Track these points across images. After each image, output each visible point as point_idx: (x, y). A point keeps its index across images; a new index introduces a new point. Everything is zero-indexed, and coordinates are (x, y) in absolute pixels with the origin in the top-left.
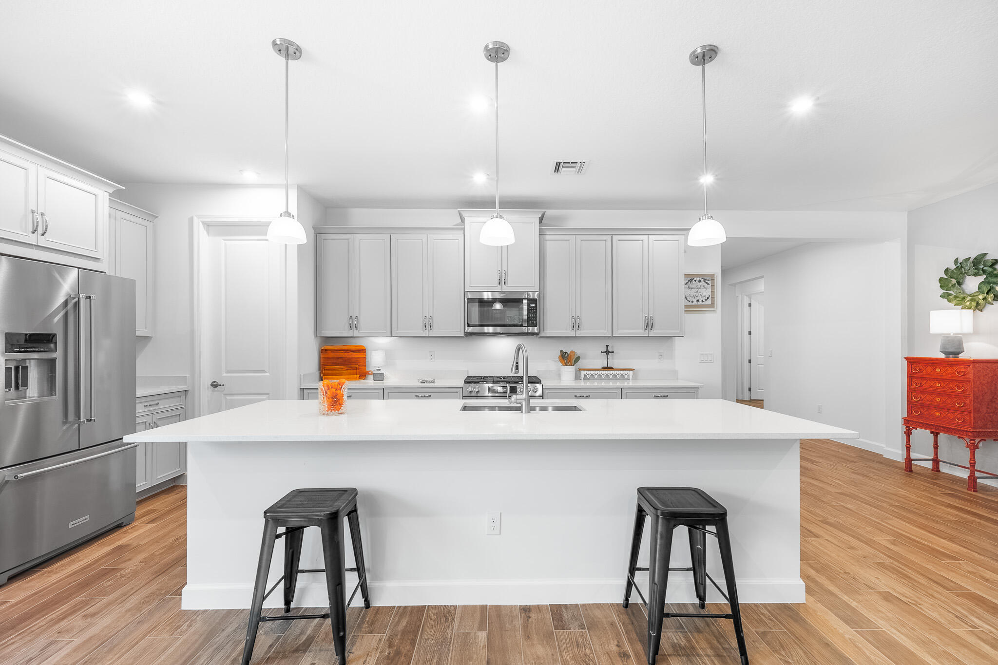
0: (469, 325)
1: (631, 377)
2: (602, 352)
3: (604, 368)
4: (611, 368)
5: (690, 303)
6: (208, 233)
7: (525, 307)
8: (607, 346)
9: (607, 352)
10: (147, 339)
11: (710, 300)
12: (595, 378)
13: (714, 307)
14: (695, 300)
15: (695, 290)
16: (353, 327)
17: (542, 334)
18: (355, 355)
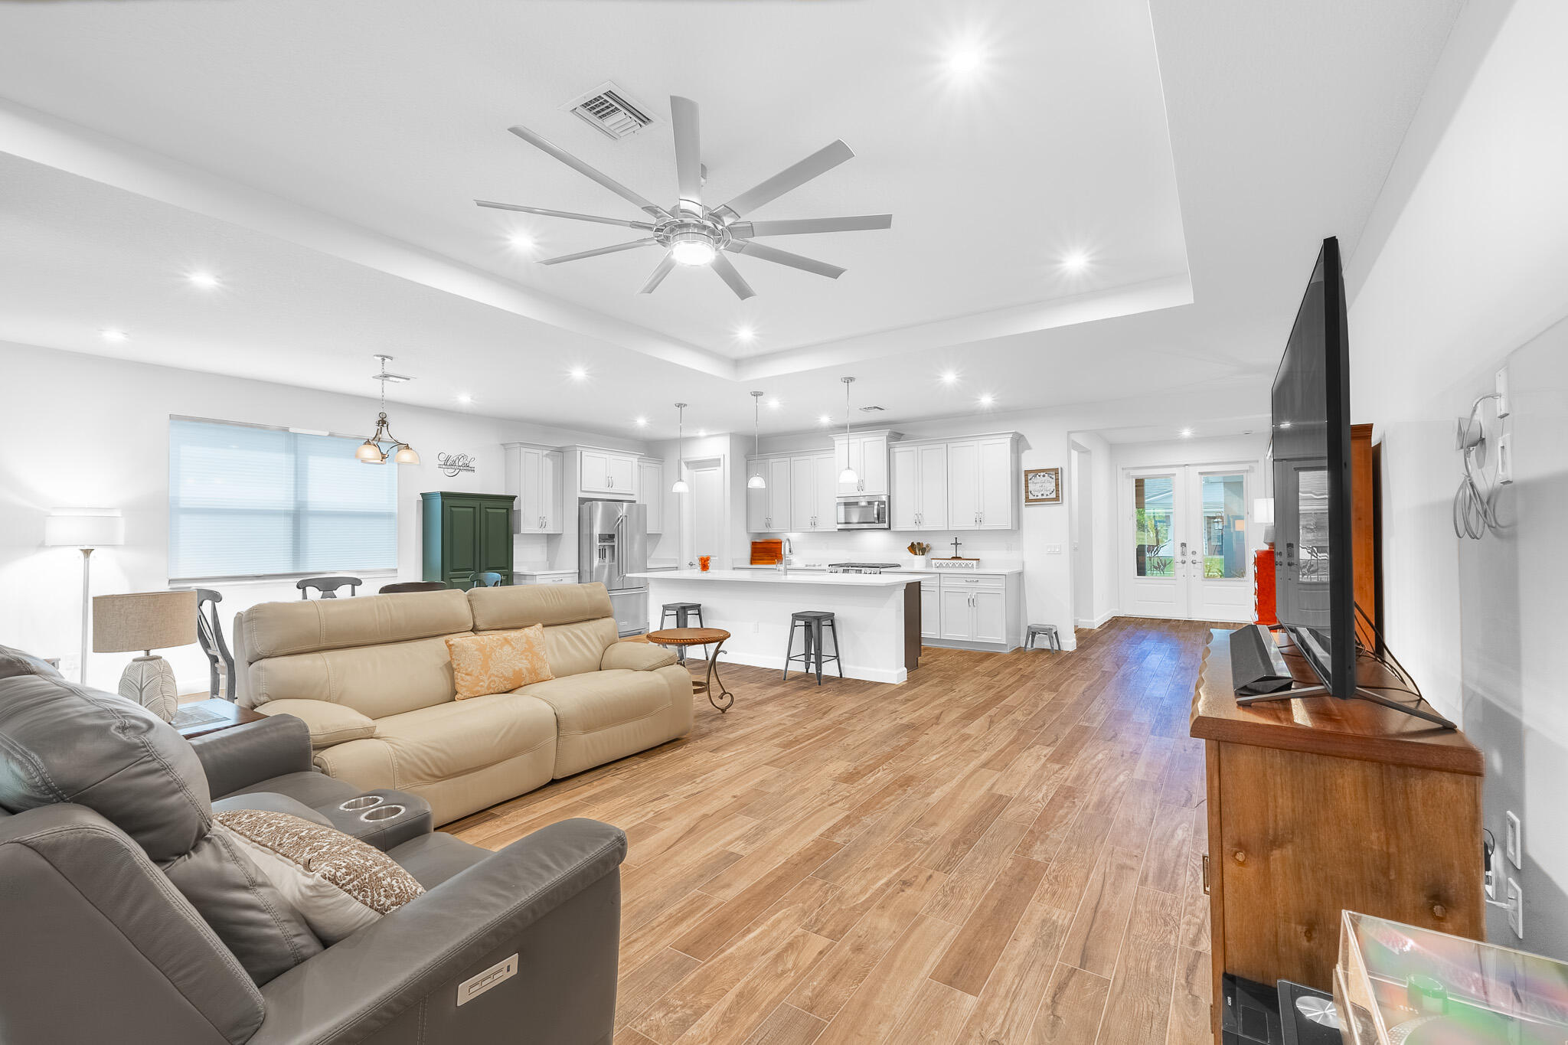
0: (838, 523)
1: (975, 566)
2: (951, 544)
3: (953, 558)
4: (960, 558)
5: (1035, 498)
6: (688, 468)
7: (876, 507)
8: (956, 538)
9: (957, 543)
10: (657, 536)
11: (1054, 495)
12: (943, 567)
13: (1057, 498)
14: (1040, 495)
15: (1041, 485)
16: (768, 526)
17: (892, 529)
18: (775, 546)
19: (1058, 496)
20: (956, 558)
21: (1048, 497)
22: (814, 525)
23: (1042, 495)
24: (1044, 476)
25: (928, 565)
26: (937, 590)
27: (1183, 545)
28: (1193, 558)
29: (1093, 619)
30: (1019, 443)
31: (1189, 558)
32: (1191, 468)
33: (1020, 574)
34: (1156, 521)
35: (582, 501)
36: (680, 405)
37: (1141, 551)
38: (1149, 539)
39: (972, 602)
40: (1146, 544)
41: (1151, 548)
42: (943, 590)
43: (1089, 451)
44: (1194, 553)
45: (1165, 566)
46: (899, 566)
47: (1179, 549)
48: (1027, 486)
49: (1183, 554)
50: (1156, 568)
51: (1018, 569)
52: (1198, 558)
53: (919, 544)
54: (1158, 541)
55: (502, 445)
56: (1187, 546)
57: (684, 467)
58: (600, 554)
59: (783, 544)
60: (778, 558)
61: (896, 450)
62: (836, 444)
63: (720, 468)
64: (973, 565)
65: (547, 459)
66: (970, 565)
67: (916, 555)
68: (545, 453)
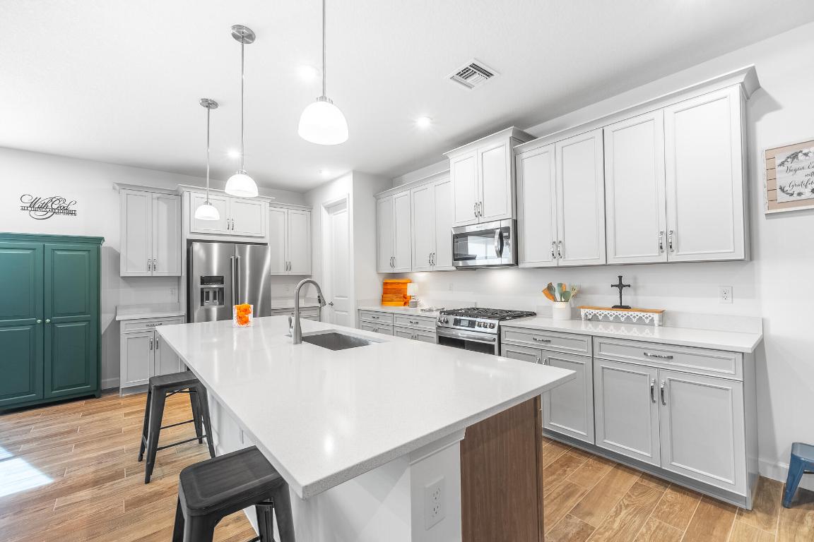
0: (454, 260)
1: (656, 322)
2: (612, 286)
3: (616, 307)
4: (627, 308)
6: (329, 213)
8: (620, 278)
9: (621, 286)
12: (599, 321)
14: (807, 191)
16: (392, 265)
17: (521, 266)
18: (403, 287)
20: (621, 307)
22: (432, 263)
25: (575, 315)
35: (190, 242)
36: (207, 104)
39: (658, 394)
42: (598, 365)
46: (532, 314)
48: (770, 179)
53: (560, 285)
57: (324, 212)
58: (204, 296)
59: (408, 284)
60: (406, 300)
61: (524, 155)
62: (452, 162)
63: (347, 209)
64: (652, 320)
65: (160, 202)
66: (647, 321)
67: (555, 300)
68: (155, 195)
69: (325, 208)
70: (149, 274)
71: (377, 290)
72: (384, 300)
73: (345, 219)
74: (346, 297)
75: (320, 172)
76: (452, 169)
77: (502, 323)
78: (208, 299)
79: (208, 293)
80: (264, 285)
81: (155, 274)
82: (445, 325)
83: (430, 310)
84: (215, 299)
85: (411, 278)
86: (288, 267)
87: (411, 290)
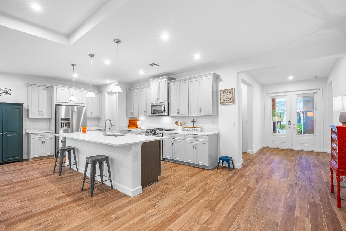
0: (152, 113)
1: (200, 131)
2: (192, 122)
3: (192, 127)
4: (195, 127)
5: (224, 102)
7: (163, 107)
8: (193, 119)
9: (194, 121)
11: (231, 100)
12: (188, 131)
13: (233, 102)
14: (226, 100)
15: (226, 96)
16: (132, 115)
17: (170, 115)
18: (135, 122)
19: (233, 100)
20: (194, 127)
21: (229, 101)
22: (145, 114)
23: (227, 100)
24: (227, 92)
25: (183, 130)
26: (182, 141)
27: (290, 121)
28: (293, 126)
29: (253, 150)
30: (217, 79)
31: (292, 126)
32: (292, 93)
33: (218, 134)
34: (280, 114)
35: (56, 105)
36: (73, 65)
37: (274, 123)
38: (276, 119)
39: (194, 146)
40: (276, 120)
41: (278, 122)
42: (184, 141)
43: (252, 85)
44: (294, 124)
45: (283, 128)
46: (174, 130)
47: (288, 123)
48: (220, 97)
49: (289, 125)
50: (280, 128)
51: (217, 132)
52: (295, 126)
53: (180, 121)
54: (281, 120)
55: (25, 85)
56: (291, 121)
57: (107, 94)
58: (62, 125)
59: (138, 121)
60: (136, 126)
61: (171, 84)
62: (151, 83)
63: (116, 94)
64: (199, 130)
65: (44, 90)
66: (198, 130)
67: (178, 126)
68: (42, 88)
69: (107, 93)
70: (40, 117)
71: (127, 123)
72: (129, 127)
73: (115, 97)
74: (115, 126)
75: (106, 81)
76: (151, 85)
77: (163, 132)
78: (63, 126)
79: (63, 124)
80: (82, 121)
81: (42, 117)
82: (148, 133)
83: (144, 129)
84: (66, 126)
85: (139, 119)
86: (92, 115)
87: (138, 123)
